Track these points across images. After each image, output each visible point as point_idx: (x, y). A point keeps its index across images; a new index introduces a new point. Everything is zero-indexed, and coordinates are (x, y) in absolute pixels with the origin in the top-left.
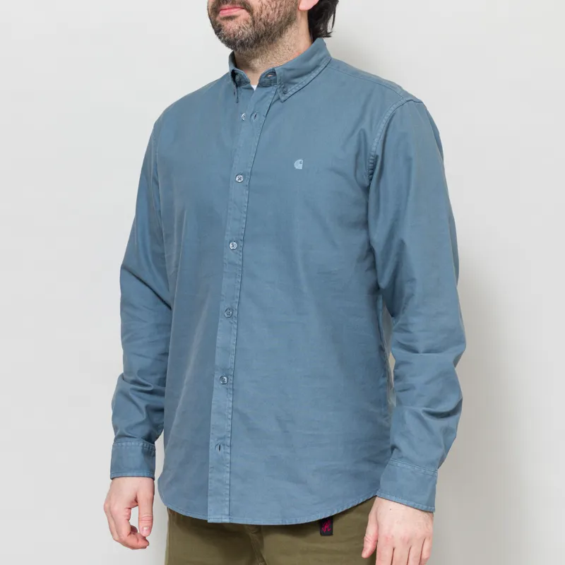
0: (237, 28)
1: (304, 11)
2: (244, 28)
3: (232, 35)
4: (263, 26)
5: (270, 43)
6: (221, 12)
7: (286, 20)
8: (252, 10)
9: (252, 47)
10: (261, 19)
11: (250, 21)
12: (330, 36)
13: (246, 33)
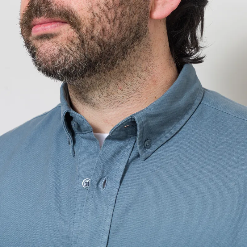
0: (57, 52)
1: (159, 20)
2: (67, 51)
3: (50, 63)
4: (97, 47)
5: (109, 69)
6: (34, 29)
7: (132, 35)
8: (79, 24)
9: (83, 76)
10: (92, 38)
11: (77, 41)
12: (201, 62)
13: (72, 58)
